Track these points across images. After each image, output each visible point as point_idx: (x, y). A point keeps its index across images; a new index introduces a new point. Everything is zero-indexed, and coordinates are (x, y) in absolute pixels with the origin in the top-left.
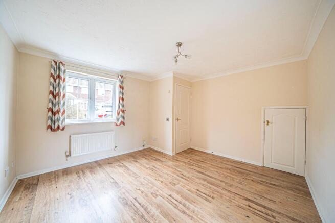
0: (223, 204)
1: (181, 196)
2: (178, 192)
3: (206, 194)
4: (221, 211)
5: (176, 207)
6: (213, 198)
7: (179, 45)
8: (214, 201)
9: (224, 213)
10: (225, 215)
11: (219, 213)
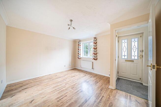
0: (52, 104)
1: (64, 90)
2: (67, 89)
3: (62, 98)
4: (49, 101)
5: (59, 88)
6: (58, 101)
7: (71, 21)
8: (56, 101)
9: (47, 102)
10: (46, 102)
11: (48, 100)
